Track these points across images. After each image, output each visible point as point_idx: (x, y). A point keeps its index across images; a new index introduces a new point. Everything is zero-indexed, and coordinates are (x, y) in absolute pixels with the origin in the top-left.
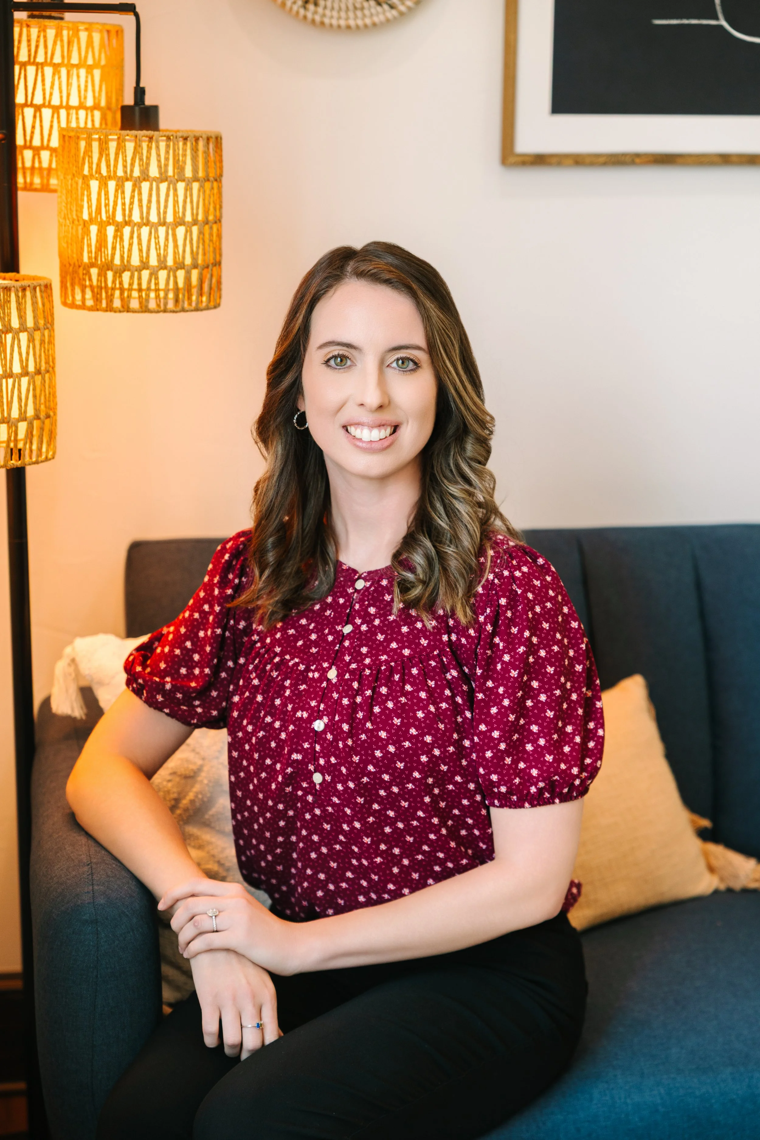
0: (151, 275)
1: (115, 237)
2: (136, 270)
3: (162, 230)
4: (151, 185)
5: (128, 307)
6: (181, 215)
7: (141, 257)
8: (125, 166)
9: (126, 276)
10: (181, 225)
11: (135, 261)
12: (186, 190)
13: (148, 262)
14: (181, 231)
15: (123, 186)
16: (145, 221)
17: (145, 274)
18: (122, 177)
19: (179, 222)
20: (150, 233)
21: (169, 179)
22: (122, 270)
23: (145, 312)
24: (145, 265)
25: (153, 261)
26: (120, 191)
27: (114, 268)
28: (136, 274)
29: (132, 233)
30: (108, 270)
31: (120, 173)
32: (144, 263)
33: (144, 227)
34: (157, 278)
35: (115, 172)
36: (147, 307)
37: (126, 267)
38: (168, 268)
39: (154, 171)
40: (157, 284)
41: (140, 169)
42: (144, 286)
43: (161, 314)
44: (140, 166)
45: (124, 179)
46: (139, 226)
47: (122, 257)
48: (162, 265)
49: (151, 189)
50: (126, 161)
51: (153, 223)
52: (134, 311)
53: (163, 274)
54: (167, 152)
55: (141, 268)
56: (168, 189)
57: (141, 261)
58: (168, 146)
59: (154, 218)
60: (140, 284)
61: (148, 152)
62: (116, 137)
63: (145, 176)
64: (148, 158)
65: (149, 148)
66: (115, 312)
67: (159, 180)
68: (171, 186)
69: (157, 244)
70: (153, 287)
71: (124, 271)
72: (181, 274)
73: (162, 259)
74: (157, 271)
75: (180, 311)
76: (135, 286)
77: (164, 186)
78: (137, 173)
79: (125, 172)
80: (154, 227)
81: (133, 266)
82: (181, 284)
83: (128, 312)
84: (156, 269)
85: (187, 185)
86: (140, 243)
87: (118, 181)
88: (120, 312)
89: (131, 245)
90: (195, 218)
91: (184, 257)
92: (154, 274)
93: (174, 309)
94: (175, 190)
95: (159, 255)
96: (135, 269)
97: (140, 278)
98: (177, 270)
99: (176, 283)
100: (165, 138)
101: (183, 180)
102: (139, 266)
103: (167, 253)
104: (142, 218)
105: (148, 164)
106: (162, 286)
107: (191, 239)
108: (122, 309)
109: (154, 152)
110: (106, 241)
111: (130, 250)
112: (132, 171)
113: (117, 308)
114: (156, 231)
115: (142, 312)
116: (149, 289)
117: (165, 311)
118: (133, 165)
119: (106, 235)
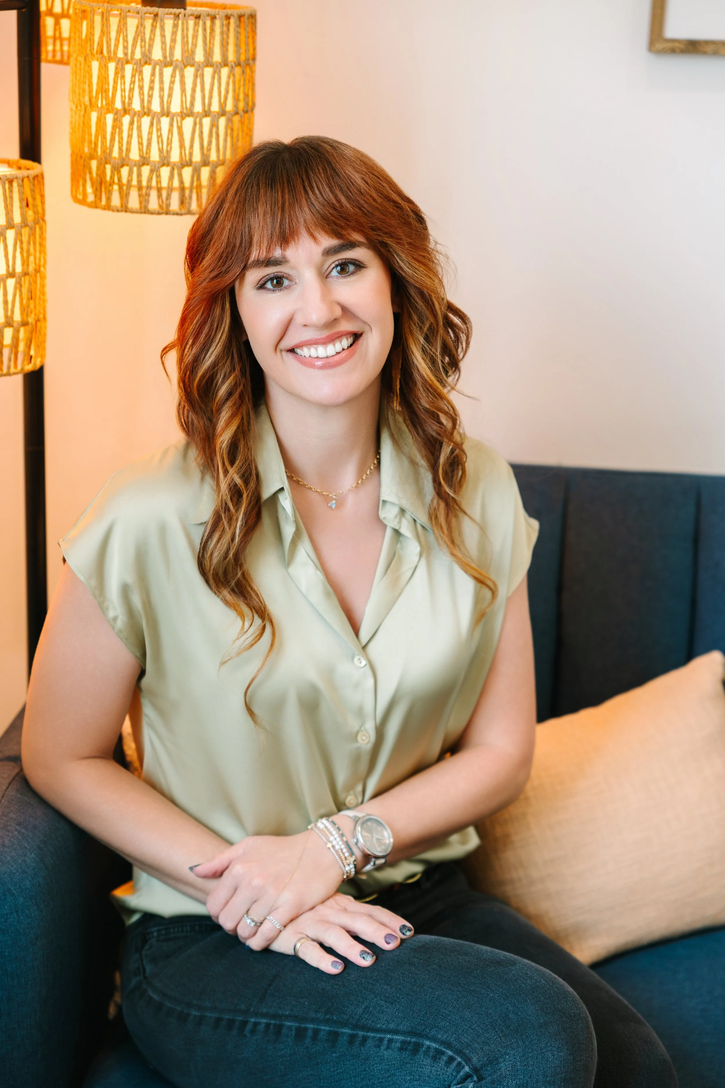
0: (152, 171)
1: (114, 127)
2: (135, 165)
3: (165, 121)
4: (154, 69)
5: (126, 207)
6: (188, 105)
7: (140, 150)
8: (125, 48)
9: (125, 171)
10: (189, 116)
11: (135, 155)
12: (196, 76)
13: (149, 157)
14: (188, 123)
15: (123, 69)
16: (146, 110)
17: (146, 170)
18: (122, 58)
19: (187, 113)
20: (152, 124)
21: (174, 63)
22: (120, 164)
23: (145, 213)
24: (144, 161)
25: (155, 156)
26: (119, 76)
27: (112, 161)
28: (135, 169)
29: (132, 123)
30: (106, 163)
31: (120, 54)
32: (144, 158)
33: (145, 117)
34: (158, 176)
35: (115, 53)
36: (146, 207)
37: (124, 161)
38: (172, 165)
39: (157, 54)
40: (159, 182)
41: (142, 51)
42: (144, 183)
43: (163, 217)
44: (141, 47)
45: (124, 62)
46: (139, 116)
47: (120, 149)
48: (165, 161)
49: (153, 74)
50: (127, 42)
51: (155, 113)
52: (132, 212)
53: (165, 172)
54: (174, 33)
55: (141, 164)
56: (173, 76)
57: (141, 156)
58: (175, 26)
59: (156, 107)
60: (139, 181)
61: (152, 31)
62: (118, 13)
63: (146, 59)
64: (152, 40)
65: (154, 27)
66: (113, 211)
67: (163, 64)
68: (177, 73)
69: (159, 136)
70: (154, 183)
71: (122, 166)
72: (187, 173)
73: (165, 153)
74: (159, 168)
75: (186, 214)
76: (134, 182)
77: (168, 71)
78: (138, 55)
79: (126, 54)
80: (155, 118)
81: (132, 160)
82: (187, 183)
83: (126, 211)
84: (157, 166)
85: (197, 70)
86: (140, 136)
87: (117, 64)
88: (118, 211)
89: (130, 136)
90: (206, 109)
91: (191, 154)
92: (155, 170)
93: (179, 211)
94: (182, 77)
95: (161, 151)
96: (133, 163)
97: (139, 175)
98: (183, 168)
99: (181, 182)
100: (172, 16)
101: (192, 65)
102: (139, 161)
103: (171, 148)
104: (143, 107)
105: (151, 46)
106: (164, 183)
107: (201, 133)
108: (120, 209)
109: (158, 32)
110: (104, 131)
111: (129, 143)
112: (133, 53)
113: (116, 206)
114: (159, 122)
115: (141, 213)
116: (149, 187)
117: (167, 213)
118: (134, 45)
119: (105, 124)
